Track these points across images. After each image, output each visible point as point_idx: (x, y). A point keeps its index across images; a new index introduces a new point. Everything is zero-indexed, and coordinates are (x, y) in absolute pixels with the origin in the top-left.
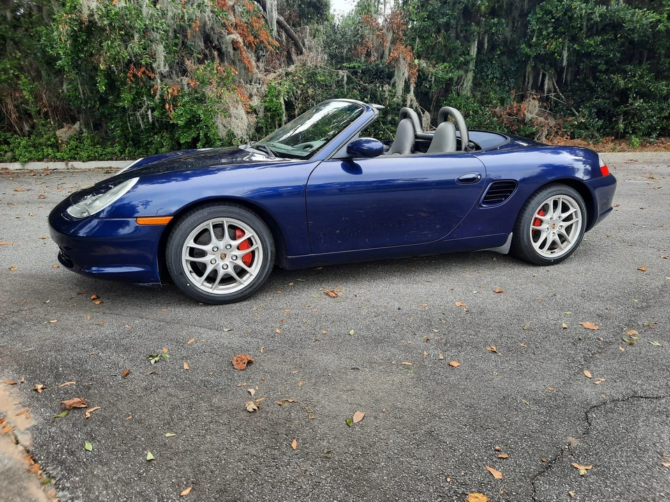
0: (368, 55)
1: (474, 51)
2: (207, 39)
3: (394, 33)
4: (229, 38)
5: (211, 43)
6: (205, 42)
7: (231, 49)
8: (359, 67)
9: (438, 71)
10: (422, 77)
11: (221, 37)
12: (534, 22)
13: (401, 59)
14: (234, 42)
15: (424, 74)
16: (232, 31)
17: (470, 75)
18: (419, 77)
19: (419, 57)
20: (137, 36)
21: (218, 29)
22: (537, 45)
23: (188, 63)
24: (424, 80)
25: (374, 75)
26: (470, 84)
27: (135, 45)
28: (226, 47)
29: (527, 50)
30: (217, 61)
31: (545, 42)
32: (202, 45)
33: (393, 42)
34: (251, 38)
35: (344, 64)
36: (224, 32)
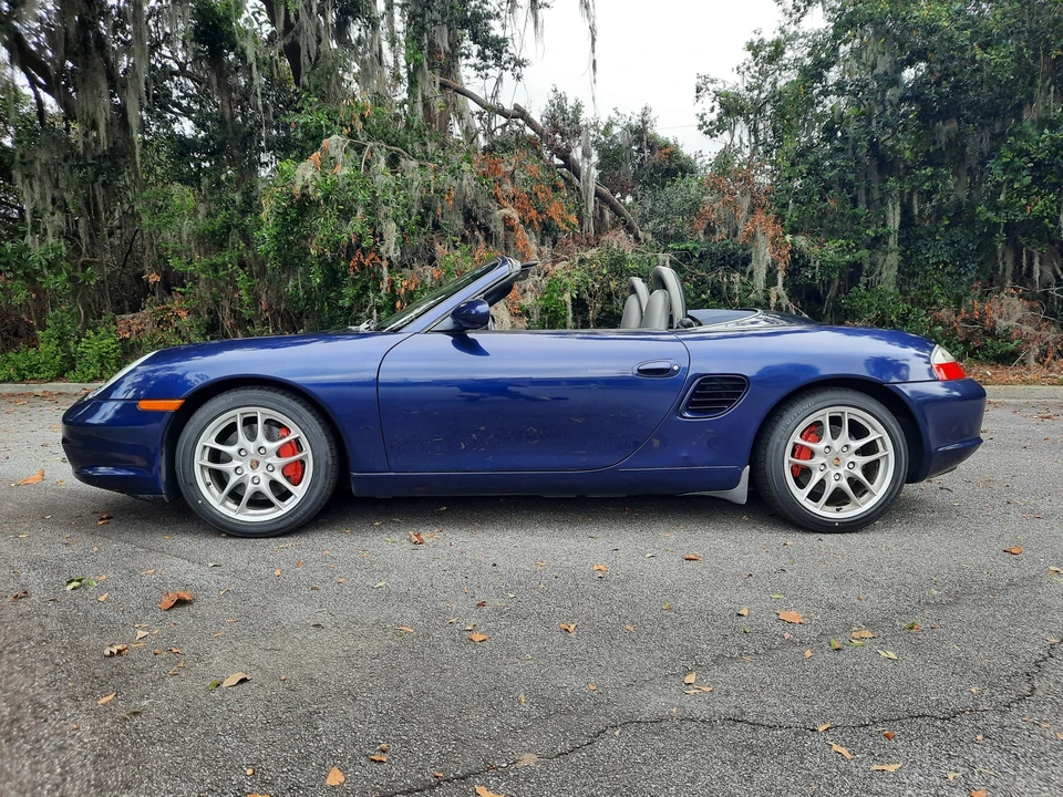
0: (710, 231)
1: (894, 221)
2: (469, 216)
3: (753, 197)
4: (499, 213)
5: (475, 220)
6: (467, 221)
7: (501, 229)
8: (695, 248)
9: (826, 252)
10: (797, 262)
11: (488, 213)
12: (997, 171)
13: (758, 235)
14: (506, 220)
15: (802, 256)
16: (505, 204)
17: (893, 259)
18: (794, 261)
19: (794, 231)
20: (360, 211)
21: (483, 201)
22: (1008, 206)
23: (438, 247)
24: (803, 266)
25: (720, 260)
26: (894, 272)
27: (357, 223)
28: (495, 227)
29: (991, 215)
30: (483, 245)
31: (1024, 201)
32: (460, 223)
33: (752, 211)
34: (533, 213)
35: (670, 246)
36: (493, 205)
